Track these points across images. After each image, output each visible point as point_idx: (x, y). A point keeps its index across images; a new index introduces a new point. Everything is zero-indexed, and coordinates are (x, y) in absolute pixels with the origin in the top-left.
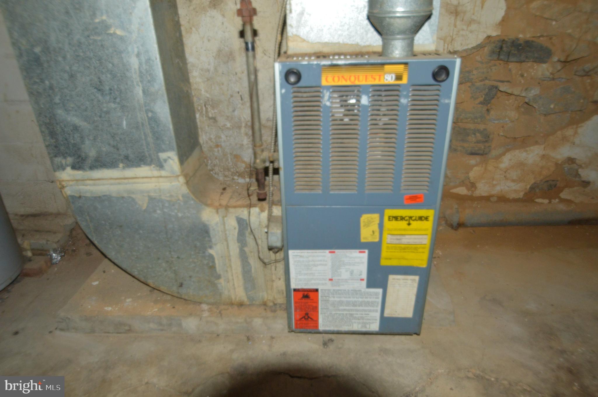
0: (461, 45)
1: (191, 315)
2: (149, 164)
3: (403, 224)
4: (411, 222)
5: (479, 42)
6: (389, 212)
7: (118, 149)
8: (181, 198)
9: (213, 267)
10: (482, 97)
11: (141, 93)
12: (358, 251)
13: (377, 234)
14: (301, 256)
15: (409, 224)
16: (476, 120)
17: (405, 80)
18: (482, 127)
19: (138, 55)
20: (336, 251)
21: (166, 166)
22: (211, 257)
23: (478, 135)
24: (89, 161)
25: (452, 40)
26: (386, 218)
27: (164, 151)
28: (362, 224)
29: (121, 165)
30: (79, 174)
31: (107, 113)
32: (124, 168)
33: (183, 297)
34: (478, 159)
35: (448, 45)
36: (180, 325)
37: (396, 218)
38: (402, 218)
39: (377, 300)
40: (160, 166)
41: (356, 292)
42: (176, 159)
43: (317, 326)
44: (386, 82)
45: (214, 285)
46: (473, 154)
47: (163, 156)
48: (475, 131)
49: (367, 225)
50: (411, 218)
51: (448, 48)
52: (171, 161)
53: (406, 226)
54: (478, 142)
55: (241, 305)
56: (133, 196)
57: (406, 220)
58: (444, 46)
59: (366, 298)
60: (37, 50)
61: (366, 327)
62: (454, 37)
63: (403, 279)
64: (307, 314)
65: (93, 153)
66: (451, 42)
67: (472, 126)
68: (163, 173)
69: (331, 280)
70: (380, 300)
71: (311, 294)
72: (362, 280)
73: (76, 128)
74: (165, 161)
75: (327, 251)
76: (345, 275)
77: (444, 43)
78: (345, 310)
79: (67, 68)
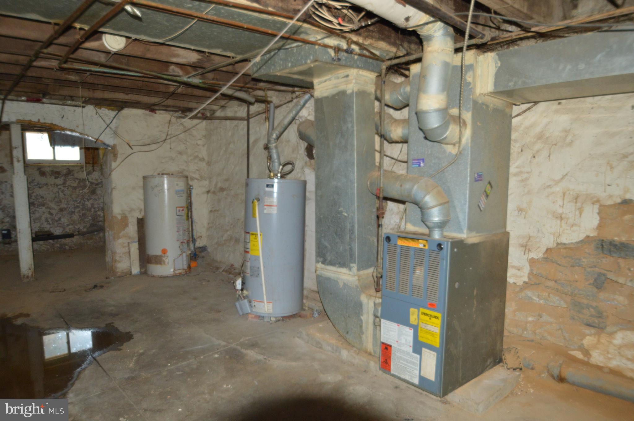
0: (567, 239)
1: (346, 349)
2: (346, 268)
3: (427, 318)
4: (431, 318)
5: (580, 239)
6: (422, 310)
7: (337, 259)
8: (355, 287)
9: (361, 327)
10: (592, 280)
11: (348, 238)
12: (409, 328)
13: (417, 320)
14: (386, 324)
15: (430, 319)
16: (588, 297)
17: (427, 247)
18: (594, 304)
19: (350, 223)
20: (400, 325)
21: (352, 269)
22: (361, 320)
23: (592, 310)
24: (327, 262)
25: (559, 235)
26: (420, 313)
27: (352, 263)
28: (411, 313)
29: (337, 266)
30: (323, 266)
31: (337, 243)
32: (338, 267)
33: (347, 340)
34: (593, 331)
35: (557, 238)
36: (340, 352)
37: (424, 314)
38: (427, 315)
39: (417, 362)
40: (350, 269)
41: (408, 353)
42: (356, 268)
43: (390, 370)
44: (420, 247)
45: (361, 338)
46: (589, 325)
47: (352, 265)
48: (588, 306)
49: (413, 314)
50: (431, 315)
51: (556, 240)
52: (354, 268)
53: (428, 319)
54: (592, 316)
55: (370, 354)
56: (338, 280)
57: (429, 316)
58: (554, 238)
59: (412, 359)
60: (322, 217)
61: (412, 379)
62: (561, 233)
63: (429, 353)
64: (386, 360)
65: (329, 258)
66: (559, 237)
67: (585, 301)
68: (351, 273)
69: (397, 342)
70: (418, 362)
71: (388, 347)
72: (410, 346)
73: (326, 247)
74: (352, 267)
75: (396, 324)
76: (403, 341)
77: (554, 237)
78: (402, 363)
79: (328, 224)
